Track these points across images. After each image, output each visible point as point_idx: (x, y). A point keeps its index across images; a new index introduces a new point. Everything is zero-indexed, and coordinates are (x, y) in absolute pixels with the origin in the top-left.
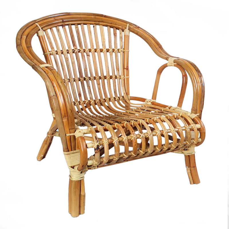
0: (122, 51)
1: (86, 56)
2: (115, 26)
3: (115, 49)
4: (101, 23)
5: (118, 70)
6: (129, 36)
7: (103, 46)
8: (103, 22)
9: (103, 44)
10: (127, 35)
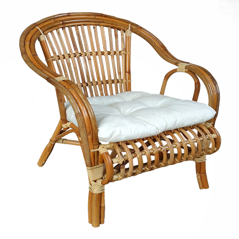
0: (124, 53)
1: (88, 60)
2: (117, 26)
3: (117, 51)
4: (101, 24)
5: (120, 73)
6: (131, 37)
7: (104, 48)
8: (103, 22)
9: (104, 47)
10: (129, 37)
